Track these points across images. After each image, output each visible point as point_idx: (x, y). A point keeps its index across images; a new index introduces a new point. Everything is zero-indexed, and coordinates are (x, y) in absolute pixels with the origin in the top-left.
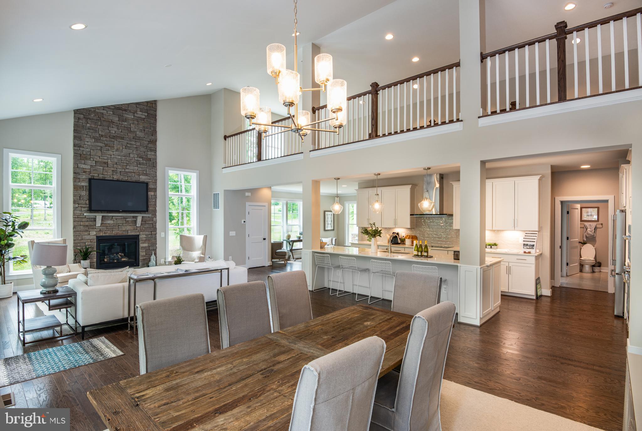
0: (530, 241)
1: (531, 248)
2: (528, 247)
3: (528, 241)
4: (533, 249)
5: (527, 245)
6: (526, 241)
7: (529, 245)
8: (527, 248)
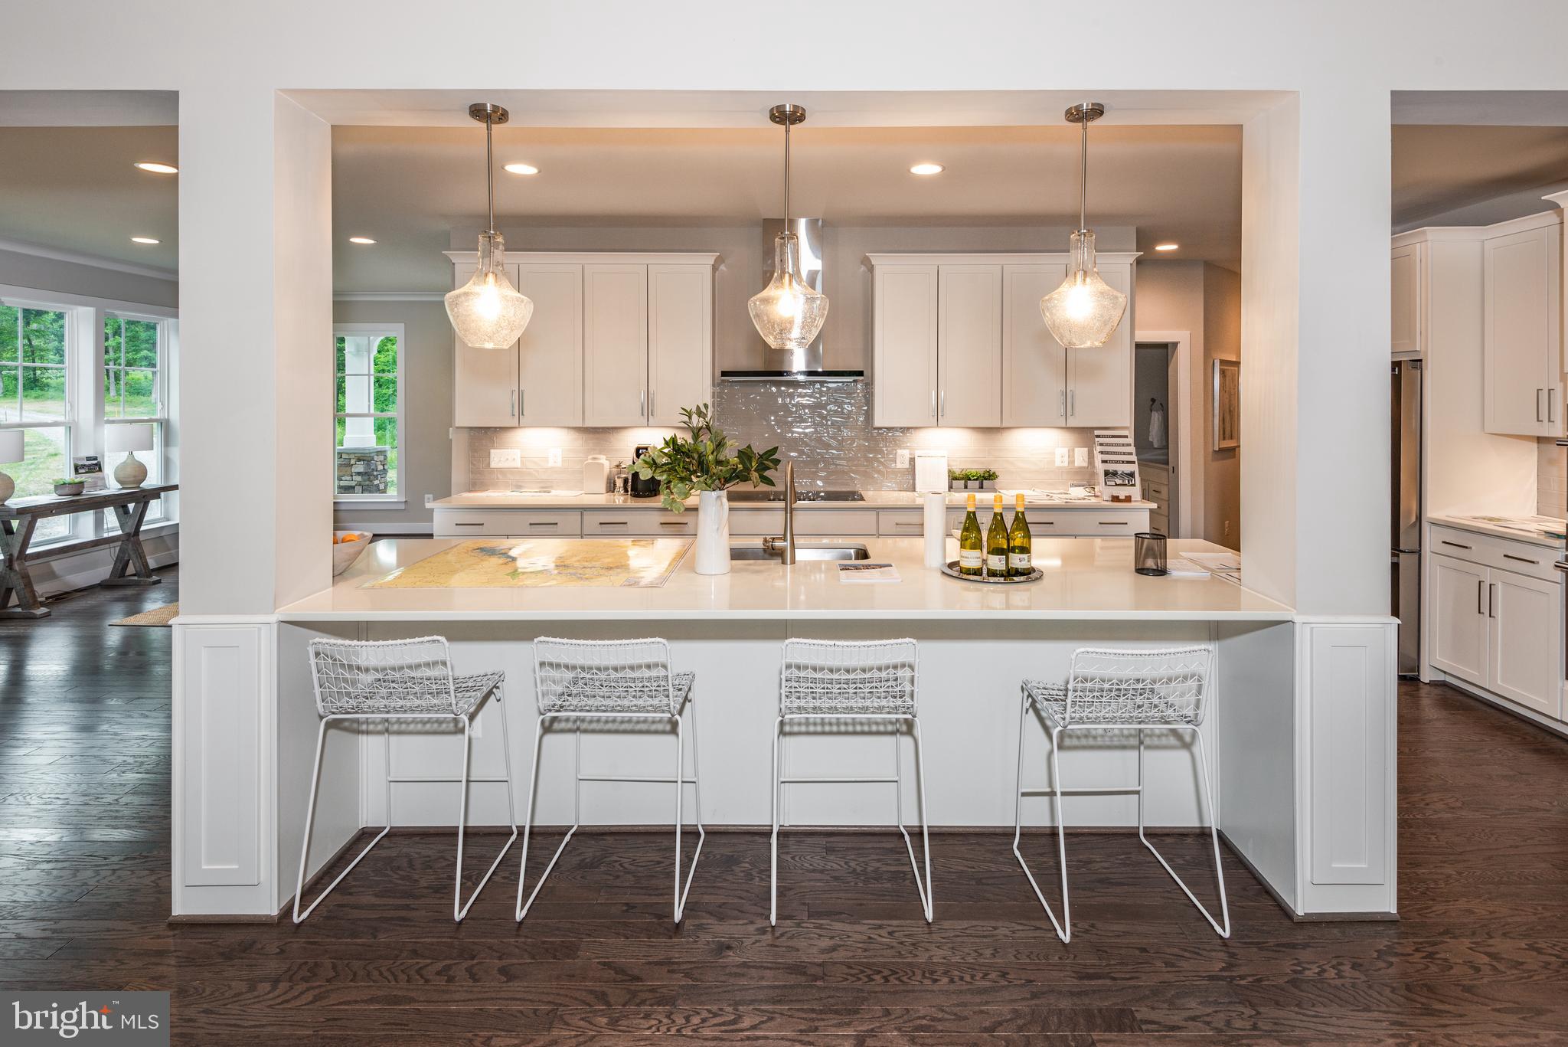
0: (1123, 462)
1: (1127, 482)
2: (1119, 482)
3: (1116, 462)
4: (1132, 485)
5: (1115, 474)
6: (1111, 462)
7: (1119, 473)
8: (1116, 485)
